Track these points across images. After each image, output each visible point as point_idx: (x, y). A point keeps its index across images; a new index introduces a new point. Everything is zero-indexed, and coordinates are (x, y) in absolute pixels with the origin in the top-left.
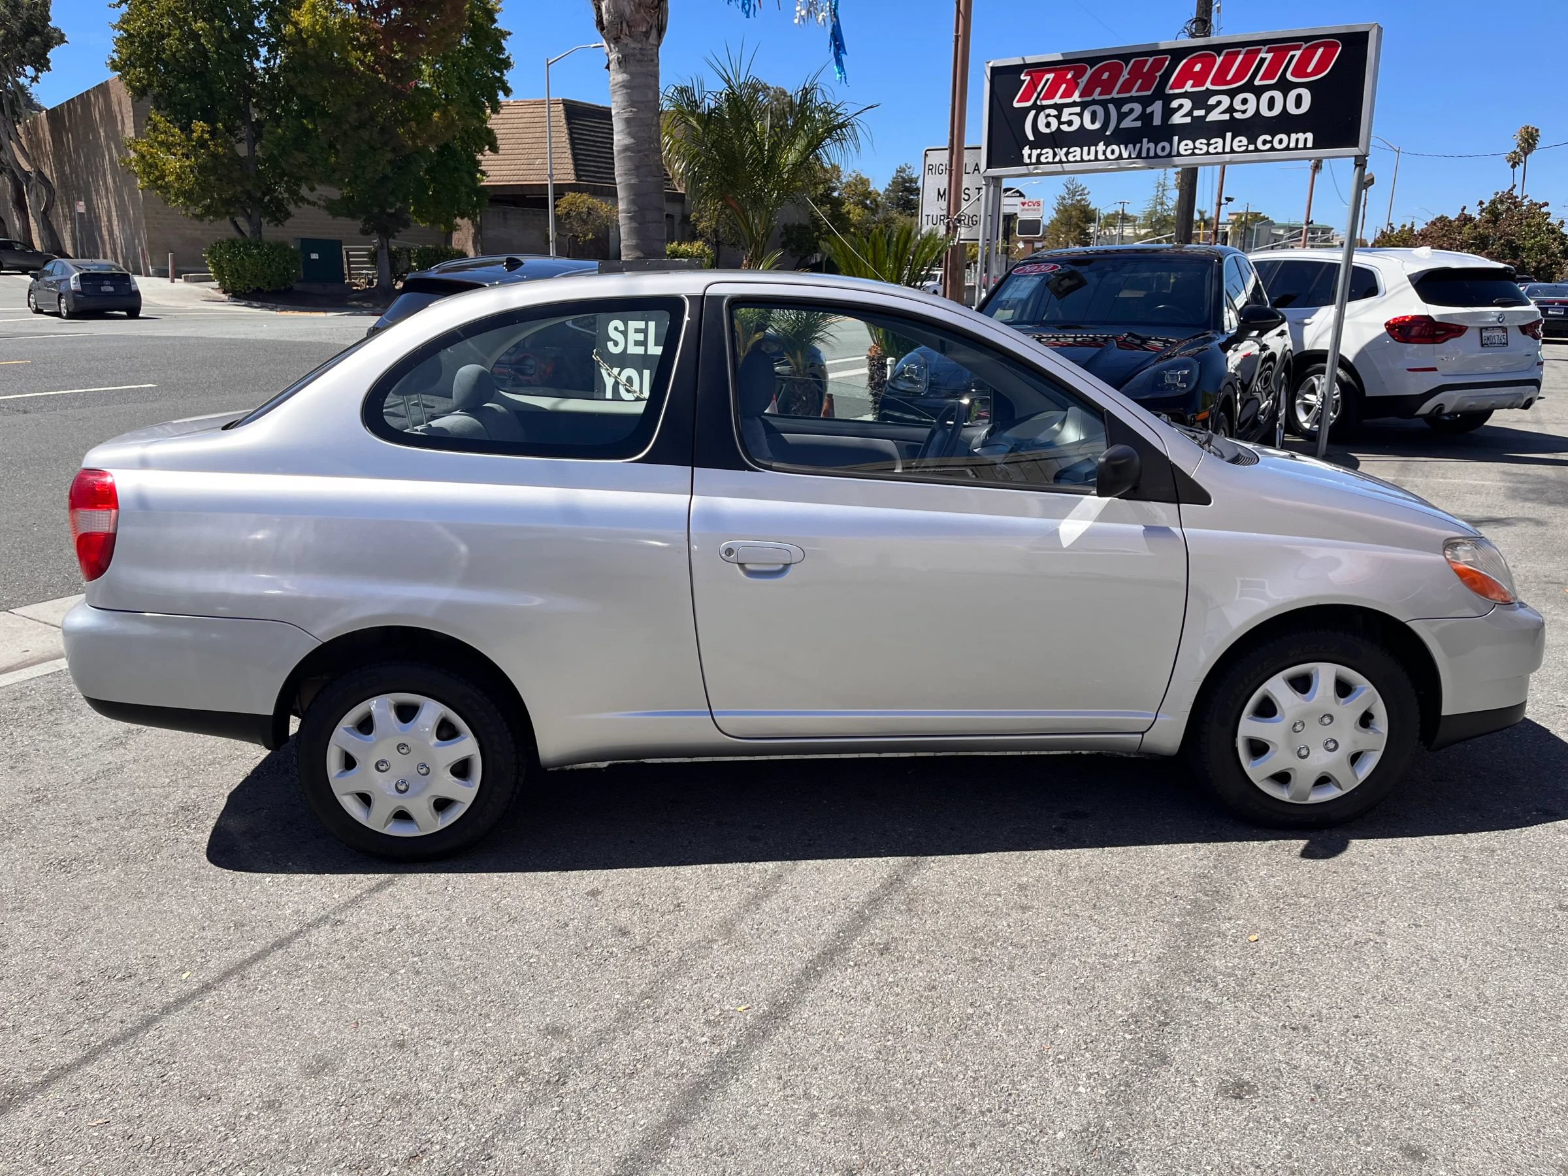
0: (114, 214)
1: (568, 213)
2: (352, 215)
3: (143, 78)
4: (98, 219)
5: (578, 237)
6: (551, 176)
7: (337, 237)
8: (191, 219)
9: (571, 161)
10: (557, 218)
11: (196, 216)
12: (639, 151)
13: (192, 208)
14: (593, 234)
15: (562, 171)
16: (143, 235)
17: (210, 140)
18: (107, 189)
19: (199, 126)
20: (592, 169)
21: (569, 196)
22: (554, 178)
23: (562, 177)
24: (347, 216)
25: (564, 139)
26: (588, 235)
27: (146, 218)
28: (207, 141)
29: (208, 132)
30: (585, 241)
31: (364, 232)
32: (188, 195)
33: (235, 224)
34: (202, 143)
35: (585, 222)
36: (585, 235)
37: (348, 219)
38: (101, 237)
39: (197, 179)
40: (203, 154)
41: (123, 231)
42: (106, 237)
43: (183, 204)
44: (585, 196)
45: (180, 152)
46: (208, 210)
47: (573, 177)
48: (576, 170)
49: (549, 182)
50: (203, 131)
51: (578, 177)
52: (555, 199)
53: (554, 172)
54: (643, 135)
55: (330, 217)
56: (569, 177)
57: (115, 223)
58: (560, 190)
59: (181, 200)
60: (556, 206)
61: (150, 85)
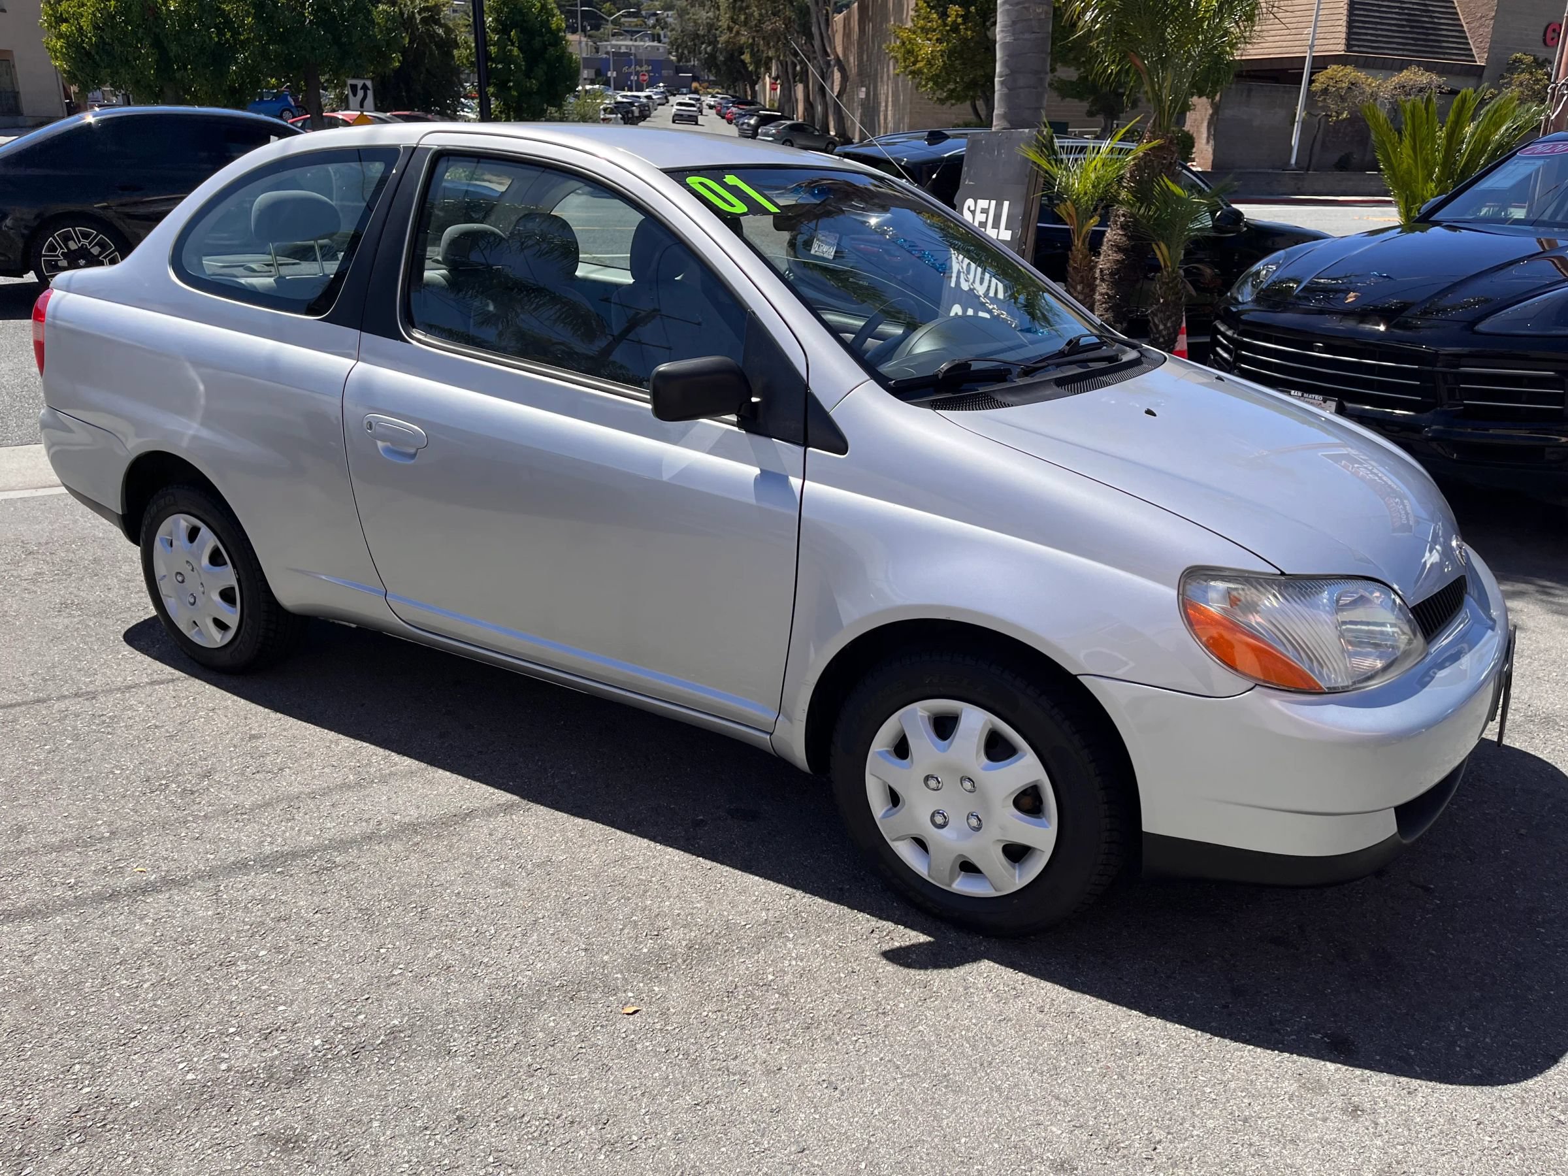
0: (890, 99)
1: (1326, 89)
2: (1080, 96)
4: (879, 104)
5: (1331, 116)
6: (1312, 46)
7: (1065, 119)
8: (935, 102)
9: (1344, 29)
10: (1310, 94)
11: (939, 100)
13: (938, 93)
14: (1349, 113)
15: (1332, 41)
16: (907, 120)
17: (962, 24)
18: (888, 76)
19: (954, 11)
20: (1369, 38)
21: (1333, 69)
22: (1315, 49)
23: (1331, 47)
24: (1074, 97)
25: (1342, 4)
26: (1342, 113)
27: (911, 103)
28: (959, 25)
29: (962, 16)
30: (1336, 123)
31: (1091, 114)
32: (934, 79)
33: (974, 107)
34: (955, 28)
35: (1343, 100)
36: (1338, 114)
37: (1076, 100)
38: (879, 121)
39: (945, 64)
40: (954, 38)
41: (894, 115)
42: (882, 121)
43: (932, 88)
44: (1350, 69)
45: (935, 38)
46: (952, 94)
47: (1343, 47)
48: (1348, 39)
49: (1308, 55)
50: (957, 16)
51: (1349, 46)
52: (1312, 74)
53: (1316, 42)
55: (1060, 99)
56: (1337, 48)
57: (890, 108)
58: (1321, 63)
59: (930, 84)
60: (1311, 82)
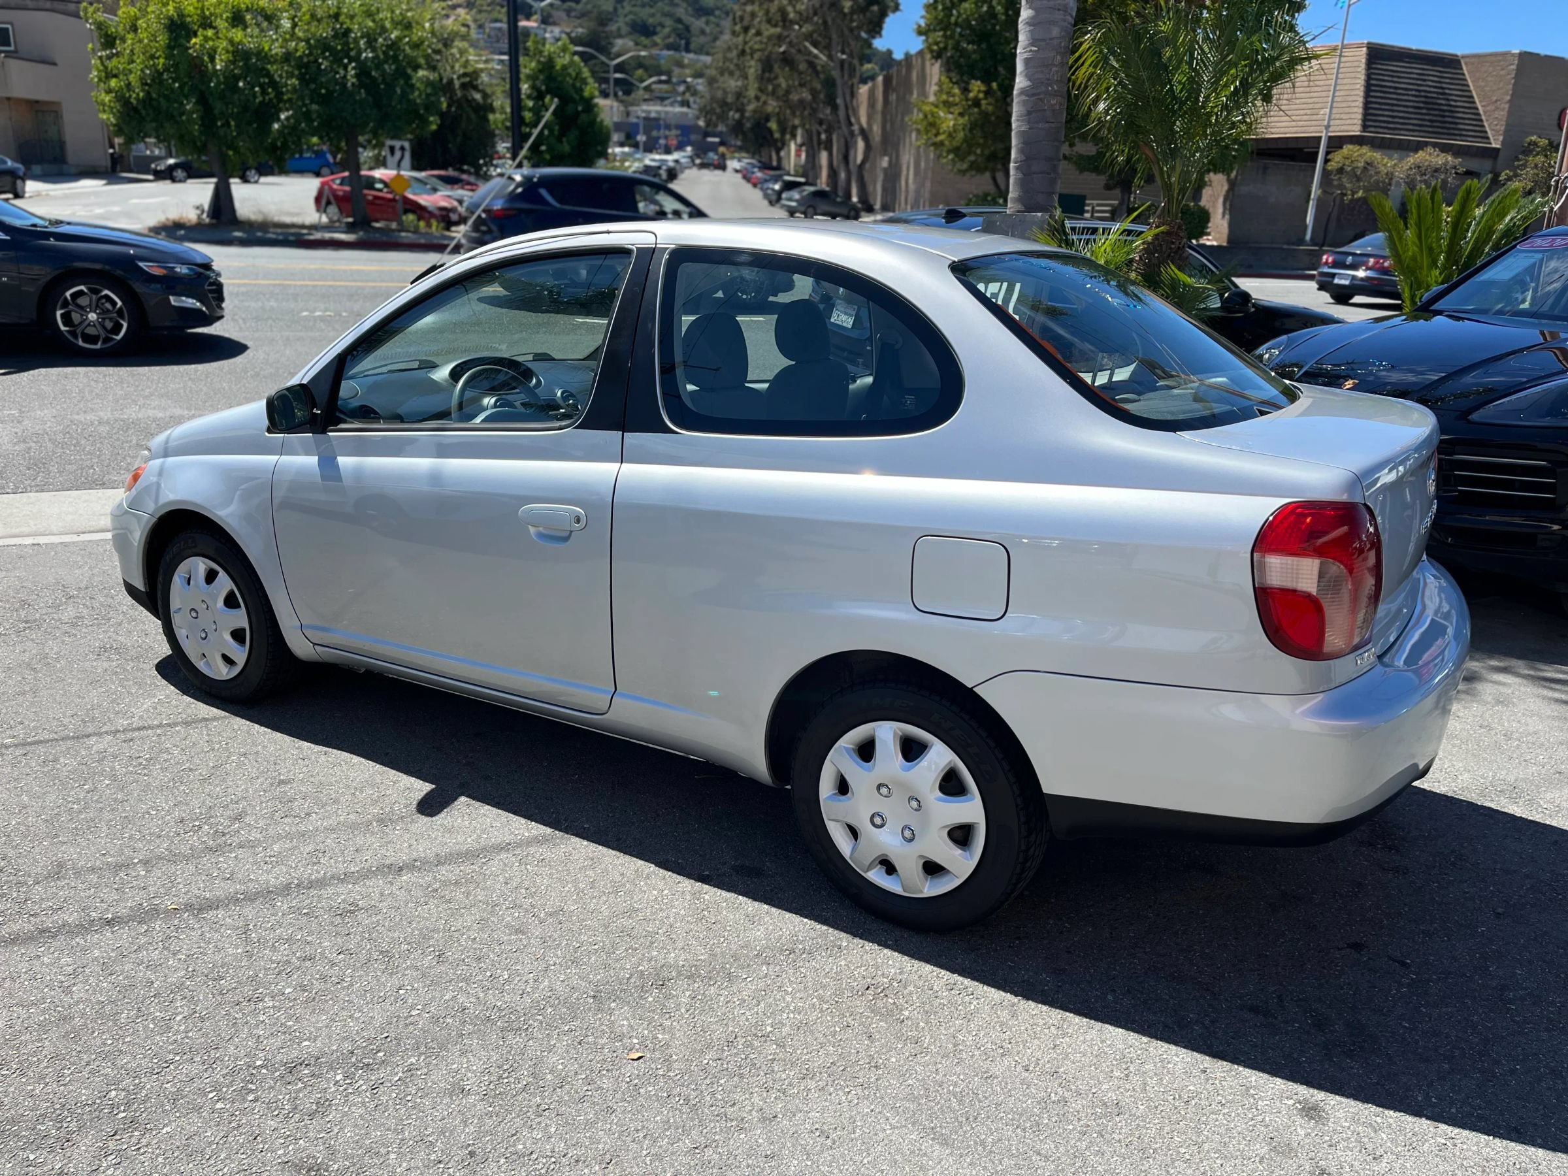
0: (911, 165)
1: (1340, 168)
2: (1096, 171)
3: (940, 42)
4: (901, 171)
5: (1345, 195)
6: (1327, 127)
7: (1083, 192)
8: (956, 173)
9: (1361, 110)
10: (1325, 173)
11: (960, 171)
12: (1034, 95)
13: (959, 165)
14: (1364, 192)
15: (1348, 122)
16: (928, 184)
17: (984, 99)
18: (910, 146)
19: (977, 87)
20: (1385, 119)
21: (1347, 149)
22: (1331, 129)
23: (1346, 128)
24: (1092, 170)
25: (1358, 86)
26: (1357, 192)
27: (932, 171)
28: (980, 100)
29: (983, 91)
30: (1351, 201)
31: (1108, 187)
32: (956, 150)
33: (994, 179)
34: (977, 103)
35: (1359, 179)
36: (1354, 193)
37: (1094, 174)
38: (900, 188)
39: (966, 136)
40: (975, 112)
41: (915, 183)
42: (904, 188)
43: (953, 160)
44: (1365, 149)
45: (957, 112)
46: (972, 166)
47: (1358, 128)
48: (1365, 120)
49: (1323, 135)
50: (979, 91)
51: (1365, 127)
52: (1328, 153)
53: (1332, 123)
54: (1041, 76)
55: (1078, 172)
56: (1354, 127)
57: (911, 174)
58: (1336, 143)
59: (951, 156)
60: (1326, 161)
61: (945, 48)
